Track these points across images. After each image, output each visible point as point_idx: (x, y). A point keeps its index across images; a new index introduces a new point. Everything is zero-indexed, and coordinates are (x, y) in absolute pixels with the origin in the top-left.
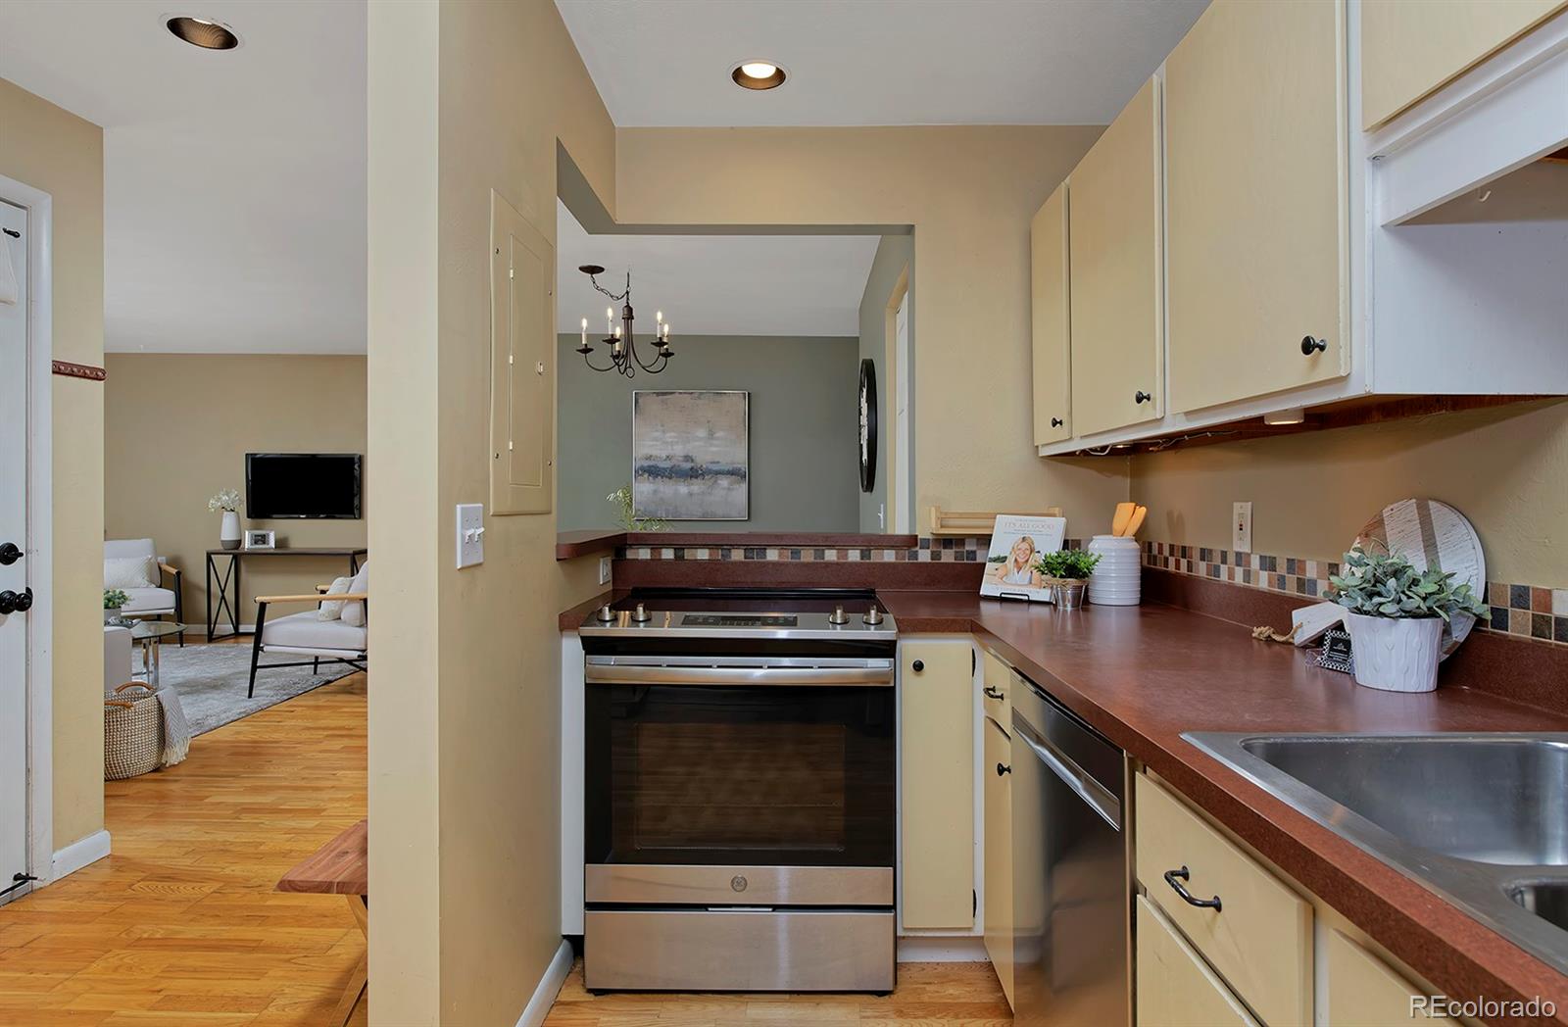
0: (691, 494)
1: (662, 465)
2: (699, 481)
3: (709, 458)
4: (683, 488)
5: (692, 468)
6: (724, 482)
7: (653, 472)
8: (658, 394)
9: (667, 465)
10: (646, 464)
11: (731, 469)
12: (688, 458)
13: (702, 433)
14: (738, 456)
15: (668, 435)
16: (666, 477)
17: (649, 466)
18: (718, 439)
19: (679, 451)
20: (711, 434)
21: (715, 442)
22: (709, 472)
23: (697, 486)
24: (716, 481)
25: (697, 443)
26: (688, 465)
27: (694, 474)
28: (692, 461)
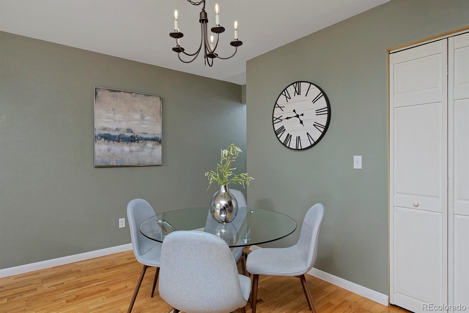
0: (131, 151)
1: (113, 133)
2: (136, 143)
3: (141, 131)
4: (126, 148)
5: (132, 136)
6: (150, 144)
7: (108, 138)
8: (111, 91)
9: (117, 134)
10: (103, 132)
11: (153, 137)
12: (129, 130)
13: (137, 116)
14: (157, 130)
15: (117, 116)
16: (116, 141)
17: (105, 134)
18: (146, 121)
19: (124, 126)
20: (143, 118)
21: (145, 122)
22: (142, 139)
23: (135, 147)
24: (145, 144)
25: (134, 122)
26: (129, 135)
27: (133, 139)
28: (132, 132)
